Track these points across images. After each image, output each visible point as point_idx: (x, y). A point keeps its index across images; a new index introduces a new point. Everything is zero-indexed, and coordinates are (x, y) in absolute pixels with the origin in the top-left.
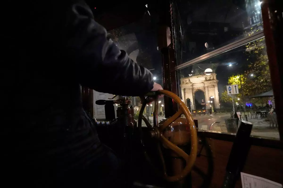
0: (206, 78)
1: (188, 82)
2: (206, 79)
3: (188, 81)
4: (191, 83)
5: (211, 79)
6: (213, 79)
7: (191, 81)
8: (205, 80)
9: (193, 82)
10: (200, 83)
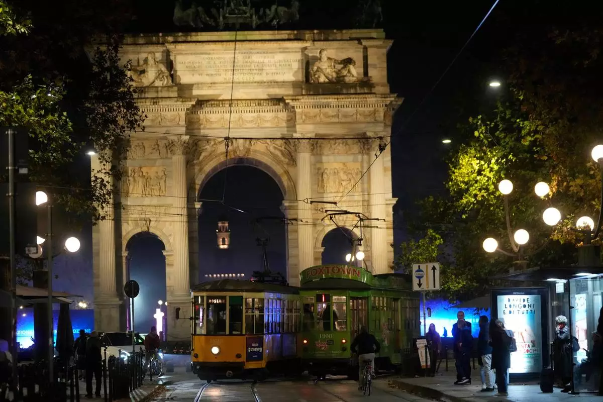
0: (308, 64)
1: (158, 83)
2: (307, 75)
3: (160, 75)
4: (183, 91)
5: (349, 79)
6: (365, 84)
7: (185, 78)
8: (300, 77)
9: (200, 85)
10: (259, 102)
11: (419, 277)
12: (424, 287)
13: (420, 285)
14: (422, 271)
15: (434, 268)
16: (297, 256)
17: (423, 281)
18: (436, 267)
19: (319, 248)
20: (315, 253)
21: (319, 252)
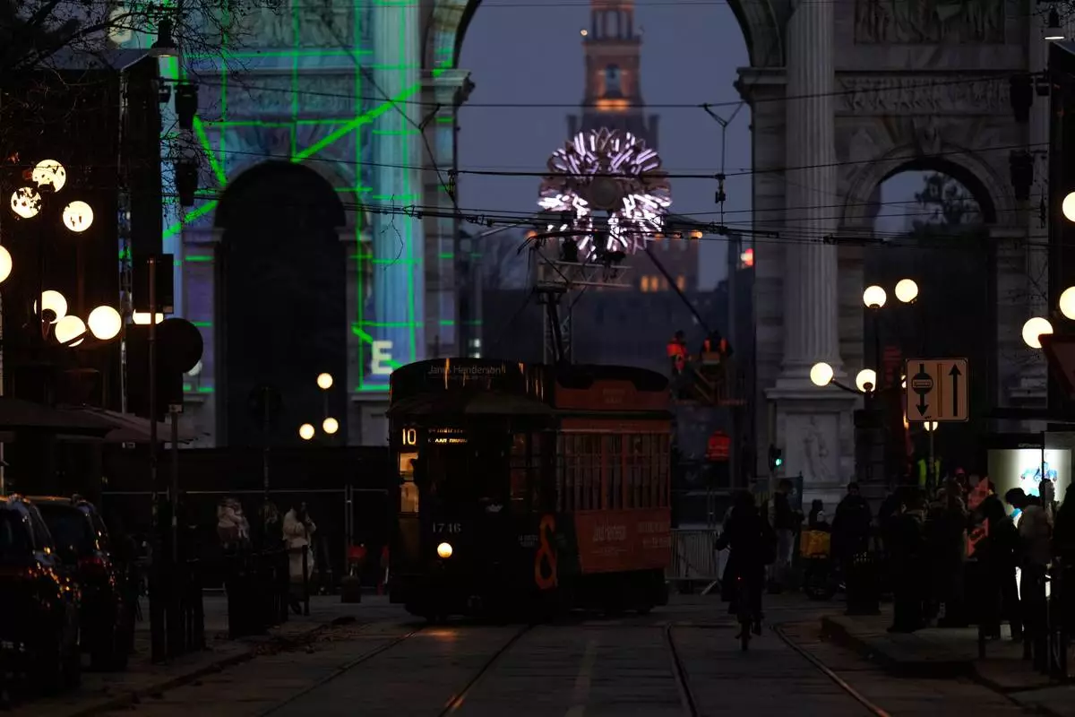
11: (922, 391)
12: (932, 414)
13: (922, 407)
14: (927, 377)
15: (955, 372)
17: (930, 399)
18: (959, 368)
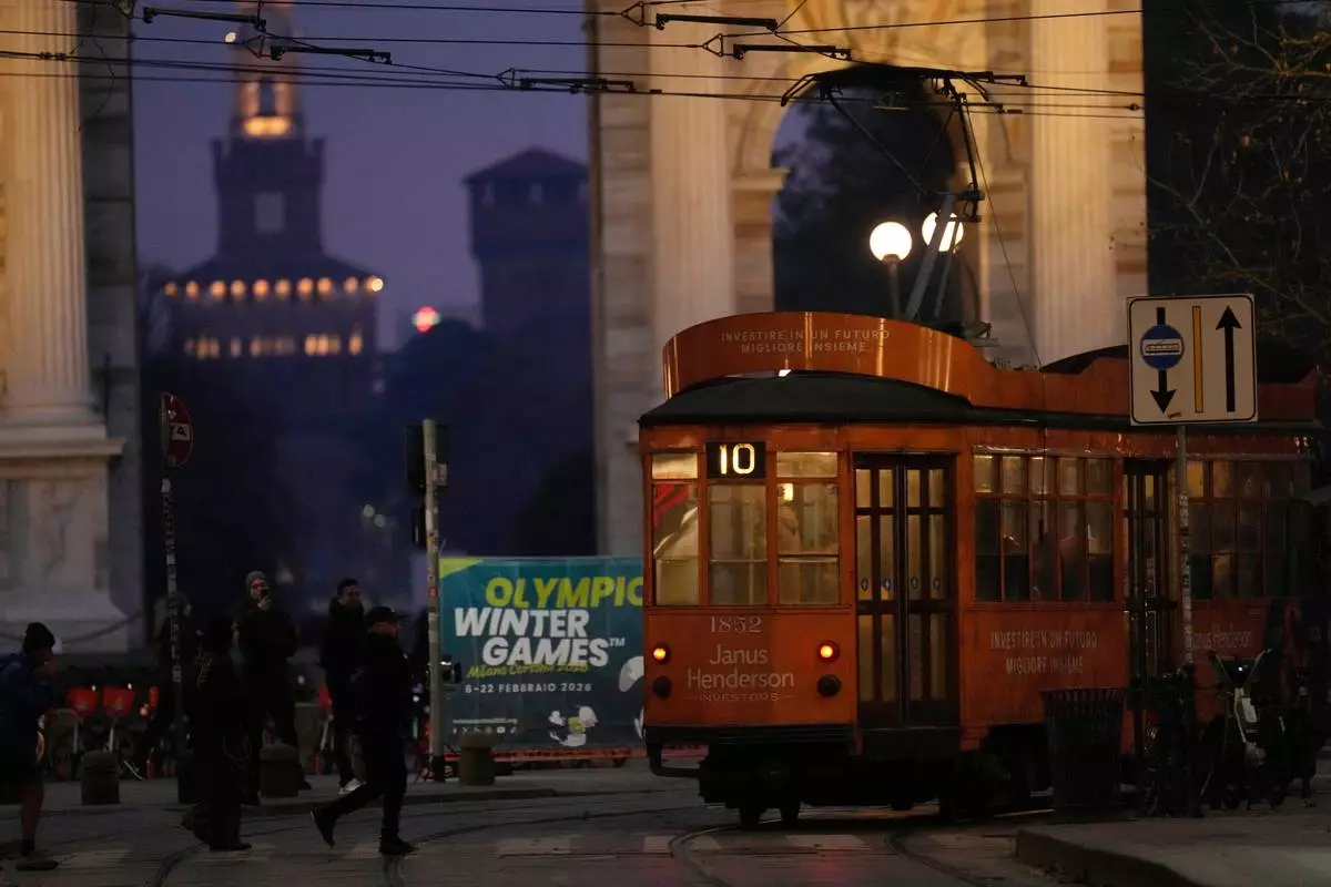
11: (1163, 363)
12: (1183, 408)
13: (1163, 397)
14: (1173, 334)
15: (1228, 322)
16: (643, 215)
17: (1178, 378)
18: (1237, 314)
19: (760, 174)
20: (739, 198)
21: (763, 195)
